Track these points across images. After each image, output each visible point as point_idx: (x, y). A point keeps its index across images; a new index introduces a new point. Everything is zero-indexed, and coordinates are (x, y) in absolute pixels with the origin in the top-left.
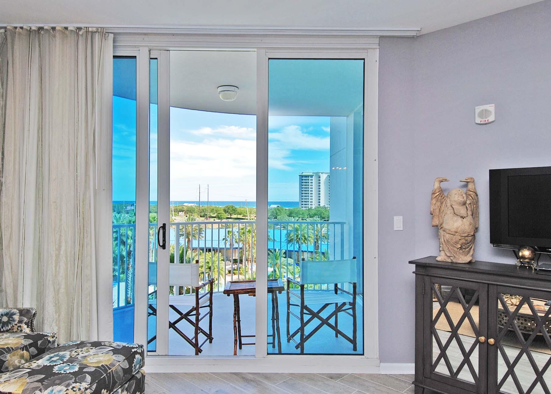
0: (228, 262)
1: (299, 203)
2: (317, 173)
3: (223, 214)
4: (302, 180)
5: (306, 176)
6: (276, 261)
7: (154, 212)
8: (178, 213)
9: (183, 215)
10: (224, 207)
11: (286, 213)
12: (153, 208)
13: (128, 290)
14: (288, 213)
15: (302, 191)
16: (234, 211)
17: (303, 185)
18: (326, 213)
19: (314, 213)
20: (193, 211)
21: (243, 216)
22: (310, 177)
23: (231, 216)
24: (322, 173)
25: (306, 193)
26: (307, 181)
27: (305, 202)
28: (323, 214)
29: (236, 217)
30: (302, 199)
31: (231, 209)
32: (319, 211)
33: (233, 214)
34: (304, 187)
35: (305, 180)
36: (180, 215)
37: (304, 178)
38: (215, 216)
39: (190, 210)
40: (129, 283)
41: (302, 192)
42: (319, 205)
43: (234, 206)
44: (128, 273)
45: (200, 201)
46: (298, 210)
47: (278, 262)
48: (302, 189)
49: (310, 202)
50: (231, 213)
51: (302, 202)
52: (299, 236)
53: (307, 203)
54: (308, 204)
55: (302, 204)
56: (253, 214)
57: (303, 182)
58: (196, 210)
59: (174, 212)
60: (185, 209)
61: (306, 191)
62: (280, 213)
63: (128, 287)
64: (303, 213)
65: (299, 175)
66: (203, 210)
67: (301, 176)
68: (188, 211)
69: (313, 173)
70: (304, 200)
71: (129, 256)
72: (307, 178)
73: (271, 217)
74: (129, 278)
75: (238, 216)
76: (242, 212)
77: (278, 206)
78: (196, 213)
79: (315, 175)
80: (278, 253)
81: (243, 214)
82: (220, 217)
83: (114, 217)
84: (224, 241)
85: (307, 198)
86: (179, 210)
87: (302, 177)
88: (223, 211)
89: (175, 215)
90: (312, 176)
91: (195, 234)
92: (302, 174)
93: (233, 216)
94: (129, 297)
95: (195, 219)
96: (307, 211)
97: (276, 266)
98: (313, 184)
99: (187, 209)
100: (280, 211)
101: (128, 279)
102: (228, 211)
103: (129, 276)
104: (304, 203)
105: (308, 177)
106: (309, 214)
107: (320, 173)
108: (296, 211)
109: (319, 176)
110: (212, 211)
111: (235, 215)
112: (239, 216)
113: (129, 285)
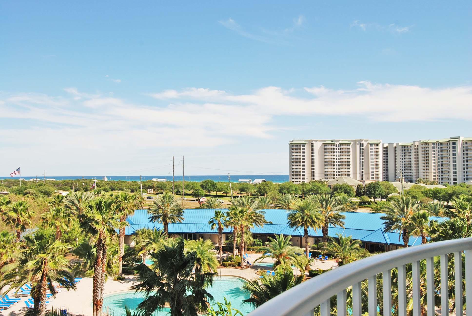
0: (215, 251)
1: (289, 176)
2: (310, 141)
3: (202, 190)
4: (293, 149)
5: (297, 145)
6: (281, 250)
7: (118, 189)
8: (147, 190)
9: (153, 192)
10: (201, 182)
11: (276, 189)
12: (117, 185)
13: (97, 291)
14: (278, 188)
15: (293, 162)
16: (214, 187)
17: (293, 156)
18: (323, 189)
19: (309, 189)
20: (164, 187)
21: (223, 193)
22: (301, 146)
23: (209, 193)
24: (316, 141)
25: (297, 165)
26: (298, 151)
27: (296, 175)
28: (321, 190)
29: (216, 194)
30: (293, 172)
31: (210, 185)
32: (316, 186)
33: (212, 190)
34: (294, 157)
35: (296, 149)
36: (149, 192)
37: (294, 147)
38: (191, 193)
39: (161, 186)
40: (99, 282)
41: (293, 164)
42: (313, 178)
43: (213, 181)
44: (98, 269)
45: (174, 175)
46: (290, 186)
47: (283, 251)
48: (293, 161)
49: (302, 175)
50: (210, 189)
51: (293, 175)
52: (306, 218)
53: (298, 177)
54: (300, 178)
55: (293, 178)
56: (235, 190)
57: (293, 152)
58: (168, 186)
59: (143, 189)
60: (155, 185)
61: (297, 162)
62: (268, 188)
63: (97, 287)
64: (296, 189)
65: (289, 144)
66: (176, 186)
67: (291, 145)
68: (158, 187)
69: (305, 141)
70: (295, 173)
71: (99, 247)
72: (298, 147)
73: (257, 194)
74: (98, 275)
75: (217, 193)
76: (223, 189)
77: (265, 181)
78: (168, 190)
79: (307, 143)
80: (282, 239)
81: (224, 191)
82: (197, 194)
83: (75, 196)
84: (211, 224)
85: (299, 170)
86: (147, 186)
87: (293, 146)
88: (200, 187)
89: (144, 192)
90: (304, 145)
91: (173, 216)
92: (292, 143)
93: (211, 193)
94: (98, 300)
95: (173, 197)
96: (301, 187)
97: (280, 257)
98: (305, 154)
99: (157, 185)
100: (268, 186)
101: (98, 277)
102: (206, 188)
103: (99, 273)
104: (295, 177)
105: (300, 146)
106: (303, 189)
107: (314, 141)
108: (287, 187)
109: (312, 144)
110: (187, 187)
111: (214, 191)
112: (219, 193)
113: (99, 284)
